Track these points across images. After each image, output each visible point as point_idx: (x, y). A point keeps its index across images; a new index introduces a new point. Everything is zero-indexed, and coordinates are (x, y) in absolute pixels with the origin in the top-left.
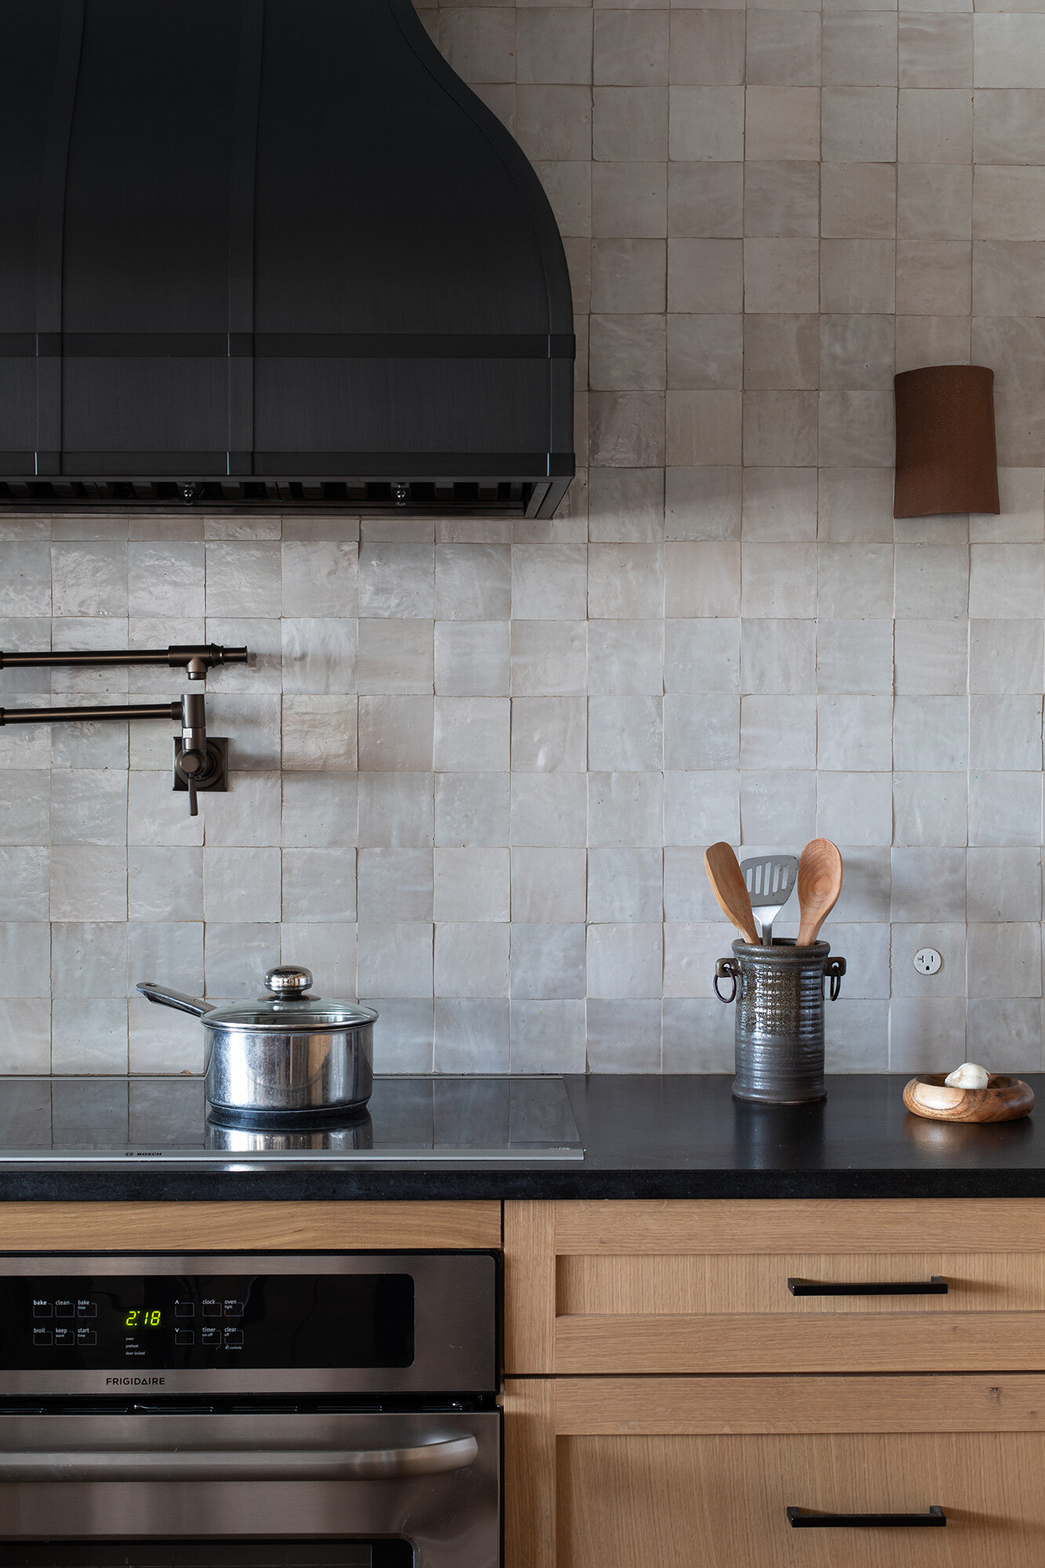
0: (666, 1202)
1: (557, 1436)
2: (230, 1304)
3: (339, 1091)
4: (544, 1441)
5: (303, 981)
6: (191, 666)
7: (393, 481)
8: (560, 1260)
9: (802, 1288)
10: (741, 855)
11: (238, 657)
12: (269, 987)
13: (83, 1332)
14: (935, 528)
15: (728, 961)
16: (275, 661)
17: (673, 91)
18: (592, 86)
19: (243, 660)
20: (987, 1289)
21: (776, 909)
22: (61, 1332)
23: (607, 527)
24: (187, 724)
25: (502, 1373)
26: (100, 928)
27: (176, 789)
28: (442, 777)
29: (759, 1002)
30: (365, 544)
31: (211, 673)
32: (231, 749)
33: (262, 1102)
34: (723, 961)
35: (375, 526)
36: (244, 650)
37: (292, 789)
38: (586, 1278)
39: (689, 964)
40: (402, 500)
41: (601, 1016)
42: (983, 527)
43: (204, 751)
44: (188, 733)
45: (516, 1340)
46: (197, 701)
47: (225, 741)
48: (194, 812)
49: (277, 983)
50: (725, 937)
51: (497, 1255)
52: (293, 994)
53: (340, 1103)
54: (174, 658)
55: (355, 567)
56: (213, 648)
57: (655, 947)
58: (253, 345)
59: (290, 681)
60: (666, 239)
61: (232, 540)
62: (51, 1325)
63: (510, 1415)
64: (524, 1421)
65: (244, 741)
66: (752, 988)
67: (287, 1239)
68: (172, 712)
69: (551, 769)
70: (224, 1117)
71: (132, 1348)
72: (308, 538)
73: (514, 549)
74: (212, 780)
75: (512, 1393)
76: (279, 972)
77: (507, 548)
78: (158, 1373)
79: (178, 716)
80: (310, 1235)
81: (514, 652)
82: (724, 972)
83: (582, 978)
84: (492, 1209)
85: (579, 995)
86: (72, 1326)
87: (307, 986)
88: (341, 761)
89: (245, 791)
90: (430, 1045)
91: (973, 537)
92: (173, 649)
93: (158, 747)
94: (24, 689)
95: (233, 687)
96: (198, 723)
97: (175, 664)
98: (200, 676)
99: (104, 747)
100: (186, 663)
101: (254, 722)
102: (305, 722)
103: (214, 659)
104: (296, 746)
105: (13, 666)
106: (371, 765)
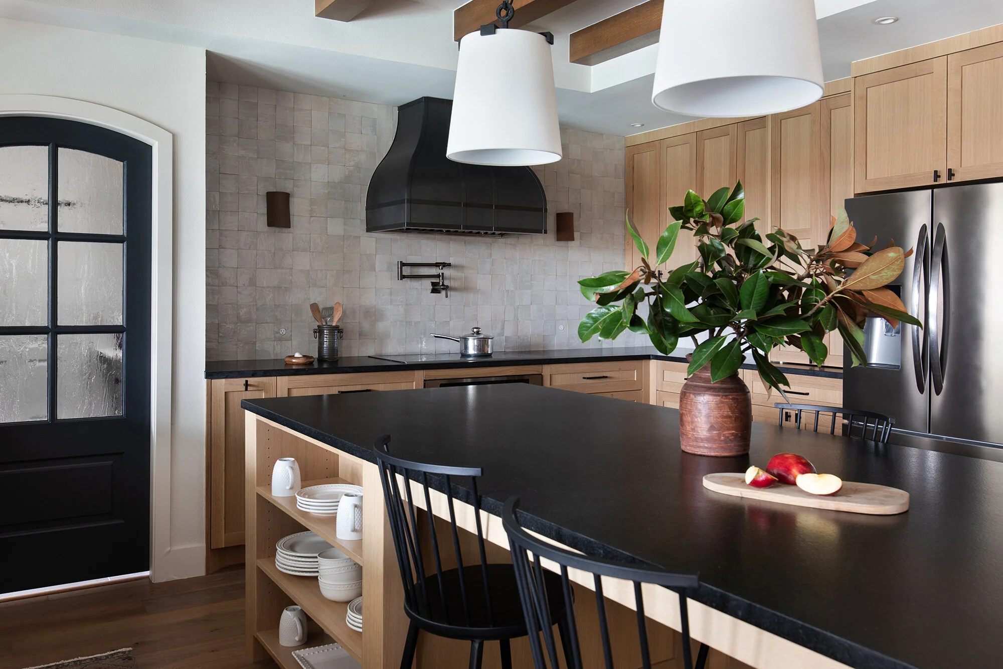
5: (480, 329)
6: (441, 267)
7: (481, 231)
9: (584, 378)
11: (449, 265)
14: (562, 243)
19: (450, 266)
20: (610, 378)
26: (415, 322)
27: (431, 293)
28: (479, 291)
30: (466, 243)
31: (444, 268)
35: (467, 239)
37: (452, 293)
42: (571, 243)
44: (440, 280)
46: (443, 274)
48: (447, 297)
49: (475, 330)
51: (542, 374)
52: (477, 332)
54: (437, 265)
55: (464, 247)
68: (438, 276)
70: (469, 356)
76: (476, 328)
77: (491, 244)
81: (492, 265)
84: (540, 366)
85: (503, 336)
88: (460, 287)
89: (444, 293)
91: (569, 245)
92: (437, 263)
93: (427, 284)
94: (407, 271)
95: (447, 272)
96: (443, 279)
97: (437, 266)
98: (442, 269)
99: (415, 284)
100: (439, 266)
101: (450, 279)
102: (455, 279)
103: (445, 265)
104: (453, 284)
105: (405, 266)
106: (466, 288)
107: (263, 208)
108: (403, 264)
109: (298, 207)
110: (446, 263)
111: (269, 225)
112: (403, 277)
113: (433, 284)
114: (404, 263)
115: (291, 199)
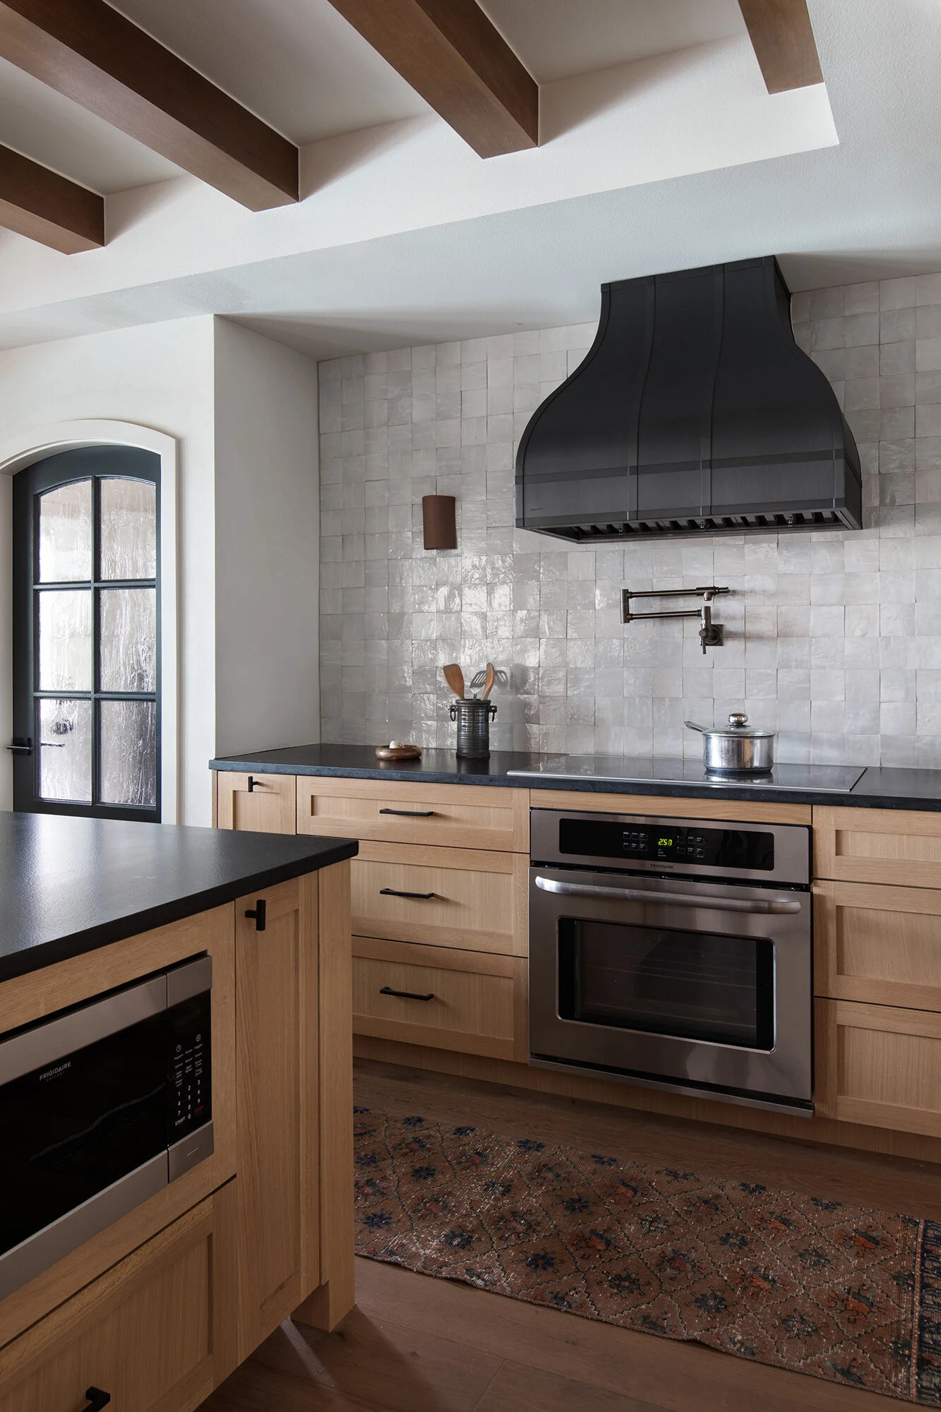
1: (837, 906)
2: (699, 839)
3: (757, 763)
4: (831, 907)
5: (743, 719)
6: (705, 595)
7: (786, 515)
8: (837, 831)
11: (724, 592)
12: (729, 721)
13: (642, 846)
16: (742, 593)
17: (917, 342)
18: (880, 344)
19: (727, 593)
22: (634, 845)
23: (888, 532)
24: (703, 619)
25: (812, 877)
26: (671, 699)
28: (814, 640)
30: (780, 544)
31: (712, 598)
32: (724, 629)
33: (724, 766)
35: (784, 537)
36: (727, 588)
37: (750, 645)
38: (850, 841)
39: (929, 721)
40: (791, 524)
41: (887, 742)
43: (710, 629)
44: (704, 623)
45: (818, 864)
46: (707, 609)
47: (722, 625)
48: (705, 653)
49: (733, 719)
51: (810, 828)
52: (739, 724)
53: (756, 768)
54: (698, 592)
55: (776, 554)
56: (714, 588)
57: (912, 713)
58: (710, 464)
59: (749, 601)
60: (915, 406)
61: (725, 544)
62: (630, 842)
63: (815, 894)
64: (822, 898)
65: (729, 626)
67: (721, 815)
68: (698, 614)
69: (863, 636)
70: (710, 771)
71: (660, 854)
72: (755, 542)
73: (846, 542)
74: (716, 641)
75: (817, 886)
76: (734, 715)
77: (842, 543)
78: (671, 864)
79: (700, 615)
80: (731, 814)
81: (846, 587)
83: (878, 725)
84: (807, 808)
85: (877, 733)
86: (638, 843)
87: (746, 721)
88: (770, 633)
89: (730, 646)
90: (809, 752)
92: (698, 589)
93: (693, 629)
94: (635, 606)
95: (718, 605)
97: (698, 595)
98: (709, 599)
99: (675, 627)
100: (702, 594)
101: (734, 618)
102: (756, 618)
103: (714, 592)
104: (751, 628)
105: (631, 597)
106: (783, 635)
107: (419, 525)
108: (627, 595)
109: (466, 515)
110: (718, 588)
111: (425, 548)
112: (628, 617)
113: (702, 629)
114: (632, 593)
115: (457, 504)
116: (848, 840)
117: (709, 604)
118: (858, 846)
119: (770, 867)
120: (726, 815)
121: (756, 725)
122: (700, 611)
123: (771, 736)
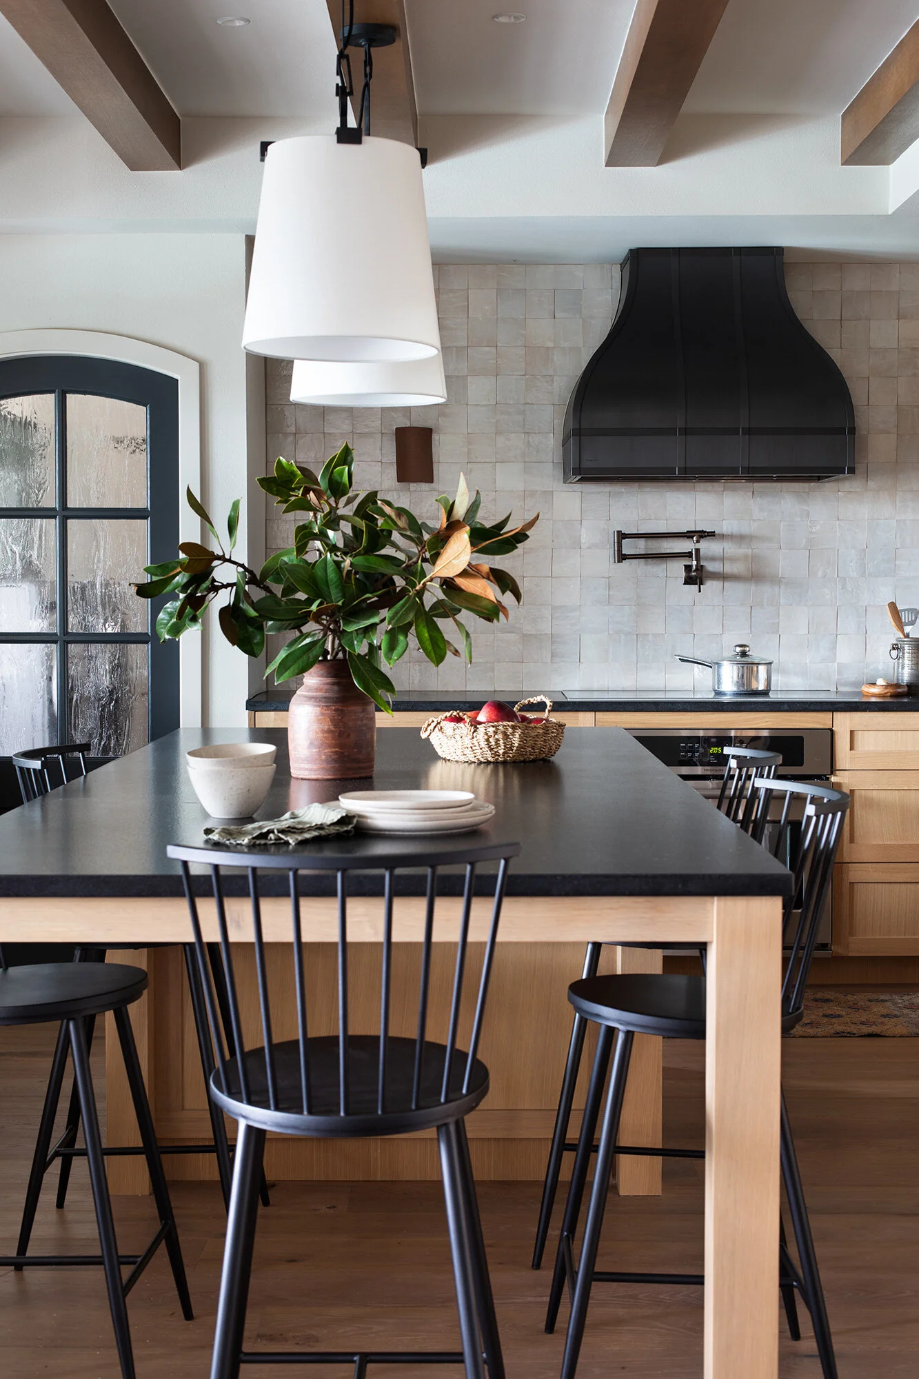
0: (886, 713)
1: (850, 789)
3: (761, 687)
4: (845, 791)
5: (747, 649)
6: (695, 538)
8: (852, 732)
10: (899, 608)
11: (711, 534)
12: (735, 651)
13: (696, 754)
15: (895, 645)
16: (722, 537)
17: (871, 322)
18: (841, 320)
19: (714, 536)
21: (911, 627)
22: (689, 754)
23: (846, 485)
24: (694, 559)
25: (832, 769)
26: (655, 635)
27: (683, 584)
28: (782, 580)
29: (906, 658)
30: (755, 493)
31: (702, 541)
32: (705, 569)
33: (735, 689)
34: (893, 645)
35: (759, 486)
36: (714, 532)
37: (727, 584)
41: (841, 668)
44: (695, 563)
45: (837, 758)
46: (697, 551)
47: (702, 566)
48: (700, 591)
49: (738, 649)
50: (894, 635)
51: (832, 731)
52: (744, 654)
54: (688, 535)
55: (750, 501)
56: (702, 531)
58: (749, 431)
59: (727, 544)
60: (868, 378)
61: (705, 492)
62: (685, 752)
63: (834, 782)
64: (838, 785)
65: (710, 567)
66: (903, 654)
68: (689, 555)
69: (824, 577)
71: (713, 760)
72: (734, 490)
74: (698, 581)
75: (835, 775)
76: (739, 646)
77: (808, 494)
79: (691, 556)
80: (770, 723)
81: (810, 532)
82: (894, 649)
83: (835, 655)
84: (829, 715)
85: (833, 664)
86: (693, 753)
87: (749, 650)
88: (745, 573)
89: (710, 586)
92: (688, 532)
93: (677, 569)
94: (629, 547)
95: (706, 546)
96: (698, 559)
97: (688, 537)
98: (698, 542)
99: (657, 569)
100: (692, 537)
101: (713, 559)
102: (733, 559)
103: (703, 535)
104: (729, 568)
105: (624, 539)
106: (756, 575)
107: (390, 453)
108: (622, 536)
109: (443, 448)
110: (706, 532)
111: (399, 481)
112: (622, 557)
113: (688, 568)
114: (624, 534)
115: (435, 437)
116: (859, 737)
117: (698, 546)
118: (867, 742)
119: (801, 764)
120: (766, 724)
121: (755, 654)
122: (691, 553)
123: (770, 663)
